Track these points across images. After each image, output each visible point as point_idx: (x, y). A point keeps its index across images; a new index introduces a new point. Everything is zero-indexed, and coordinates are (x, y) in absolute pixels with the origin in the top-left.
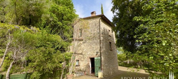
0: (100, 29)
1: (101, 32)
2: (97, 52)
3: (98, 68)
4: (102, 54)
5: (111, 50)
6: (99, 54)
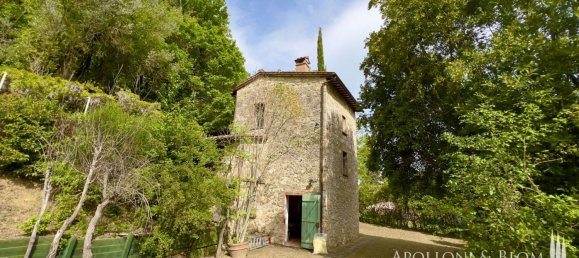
0: (322, 113)
1: (325, 123)
2: (311, 181)
4: (325, 188)
5: (346, 176)
6: (316, 185)
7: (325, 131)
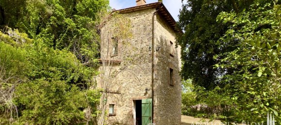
0: (153, 39)
1: (155, 46)
2: (146, 90)
3: (148, 118)
4: (155, 93)
5: (172, 86)
6: (150, 92)
7: (155, 53)
